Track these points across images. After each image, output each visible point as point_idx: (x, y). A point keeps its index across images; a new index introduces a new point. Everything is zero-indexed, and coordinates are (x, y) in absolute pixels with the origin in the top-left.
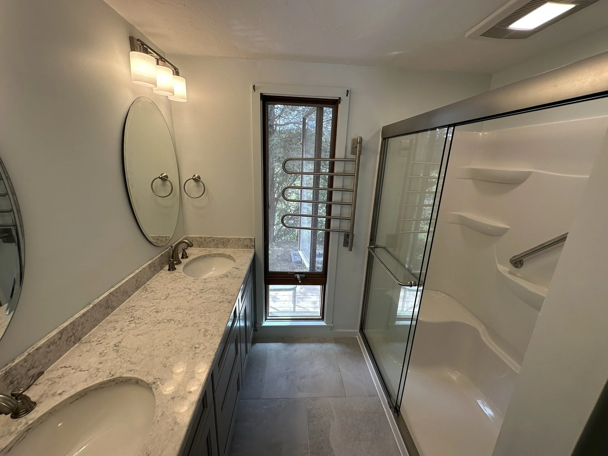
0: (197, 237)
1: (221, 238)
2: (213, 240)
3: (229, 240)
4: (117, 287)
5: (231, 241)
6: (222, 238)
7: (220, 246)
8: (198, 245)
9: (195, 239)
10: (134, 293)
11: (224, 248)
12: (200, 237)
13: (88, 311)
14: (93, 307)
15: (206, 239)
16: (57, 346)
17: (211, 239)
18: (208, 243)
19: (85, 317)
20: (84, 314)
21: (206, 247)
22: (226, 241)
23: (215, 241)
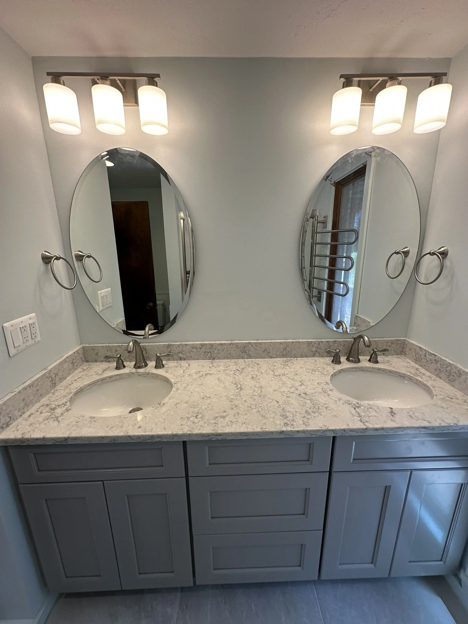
0: (417, 346)
1: (449, 363)
2: (435, 360)
3: (460, 374)
4: (260, 341)
5: (464, 377)
6: (451, 365)
7: (442, 375)
8: (415, 358)
9: (414, 347)
10: (277, 357)
11: (448, 383)
12: (420, 347)
13: (225, 344)
14: (230, 344)
15: (427, 354)
16: (197, 351)
17: (433, 358)
18: (427, 361)
19: (221, 347)
20: (221, 344)
21: (424, 367)
22: (456, 373)
23: (438, 365)
